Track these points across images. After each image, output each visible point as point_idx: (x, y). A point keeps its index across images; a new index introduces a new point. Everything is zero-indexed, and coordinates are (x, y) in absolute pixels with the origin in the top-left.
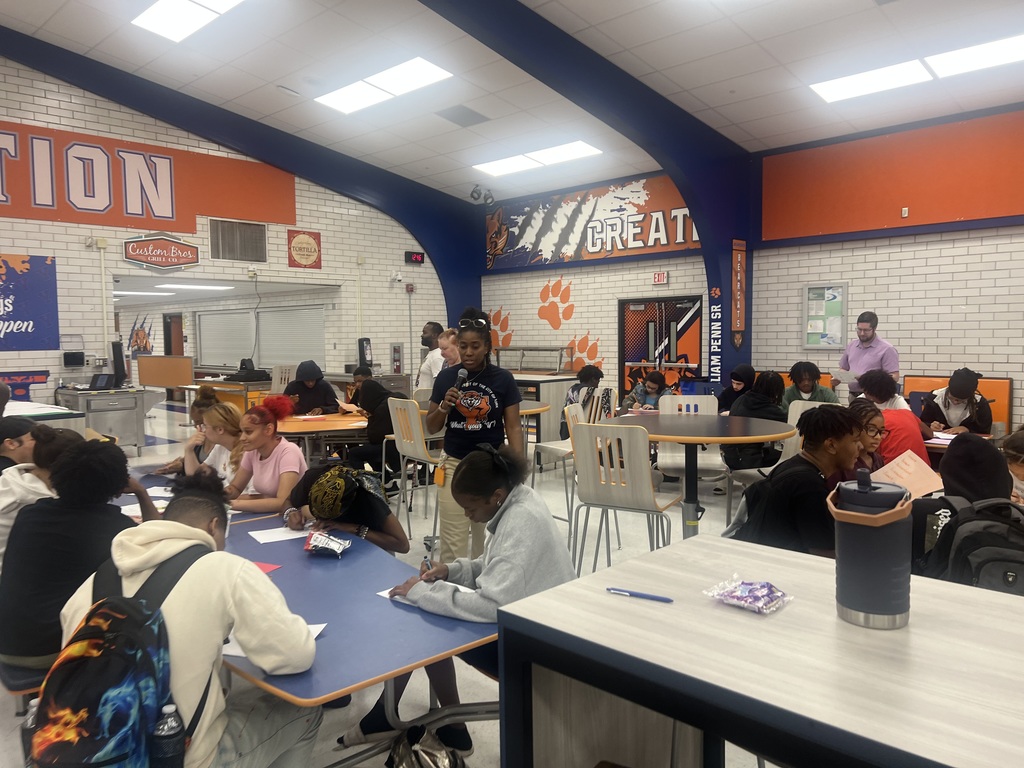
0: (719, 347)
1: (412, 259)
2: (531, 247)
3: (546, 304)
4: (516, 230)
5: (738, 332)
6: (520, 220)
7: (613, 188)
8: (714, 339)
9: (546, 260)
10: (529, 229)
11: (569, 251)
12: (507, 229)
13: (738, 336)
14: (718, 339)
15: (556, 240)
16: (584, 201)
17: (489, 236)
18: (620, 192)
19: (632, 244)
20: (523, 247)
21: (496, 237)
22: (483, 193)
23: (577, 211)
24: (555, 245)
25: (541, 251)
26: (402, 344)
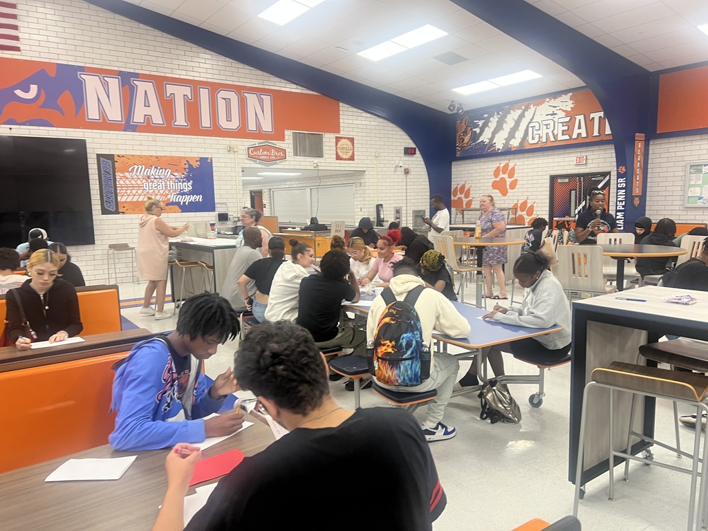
0: (623, 206)
1: (409, 152)
2: (488, 141)
3: (498, 179)
4: (478, 130)
5: (637, 196)
6: (481, 123)
7: (548, 100)
8: (620, 201)
9: (499, 149)
10: (487, 128)
11: (515, 143)
12: (471, 129)
13: (637, 199)
14: (622, 201)
15: (506, 136)
16: (527, 109)
17: (458, 135)
18: (553, 102)
19: (560, 137)
20: (482, 141)
21: (464, 135)
22: (457, 106)
23: (522, 116)
24: (505, 139)
25: (495, 143)
26: (401, 207)
